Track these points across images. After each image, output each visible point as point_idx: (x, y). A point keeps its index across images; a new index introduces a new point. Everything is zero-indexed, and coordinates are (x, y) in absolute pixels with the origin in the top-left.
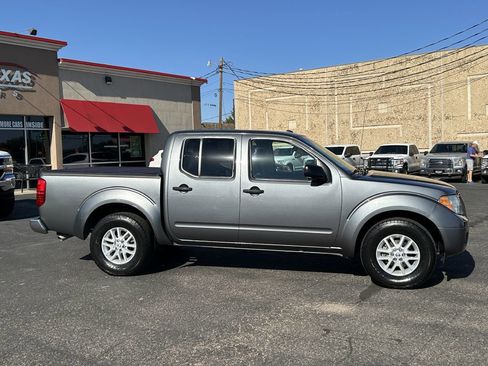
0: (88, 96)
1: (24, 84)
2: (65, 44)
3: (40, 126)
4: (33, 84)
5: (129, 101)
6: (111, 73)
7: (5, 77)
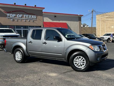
0: (50, 21)
1: (34, 19)
2: (44, 8)
4: (36, 18)
5: (61, 22)
6: (56, 15)
7: (30, 17)
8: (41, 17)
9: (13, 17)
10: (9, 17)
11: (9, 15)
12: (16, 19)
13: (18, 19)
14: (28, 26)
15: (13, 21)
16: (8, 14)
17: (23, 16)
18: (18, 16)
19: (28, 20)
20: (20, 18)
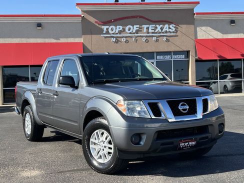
1: (171, 32)
2: (198, 3)
3: (182, 57)
4: (176, 31)
6: (234, 17)
7: (159, 29)
8: (188, 26)
9: (117, 34)
10: (108, 32)
11: (107, 29)
12: (123, 37)
13: (129, 37)
14: (153, 53)
15: (117, 42)
16: (105, 28)
17: (141, 28)
18: (129, 29)
19: (154, 39)
20: (134, 33)
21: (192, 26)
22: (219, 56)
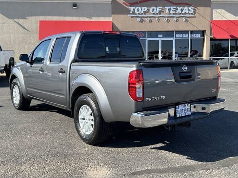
0: (231, 17)
1: (189, 14)
3: (198, 36)
4: (194, 13)
7: (179, 11)
8: (205, 8)
9: (142, 14)
10: (134, 13)
11: (134, 10)
12: (148, 17)
13: (153, 17)
14: (173, 31)
15: (142, 21)
16: (132, 8)
17: (164, 9)
18: (153, 10)
19: (175, 19)
20: (157, 14)
21: (209, 9)
22: (231, 36)
